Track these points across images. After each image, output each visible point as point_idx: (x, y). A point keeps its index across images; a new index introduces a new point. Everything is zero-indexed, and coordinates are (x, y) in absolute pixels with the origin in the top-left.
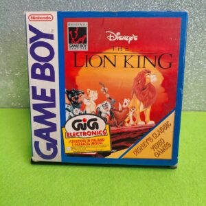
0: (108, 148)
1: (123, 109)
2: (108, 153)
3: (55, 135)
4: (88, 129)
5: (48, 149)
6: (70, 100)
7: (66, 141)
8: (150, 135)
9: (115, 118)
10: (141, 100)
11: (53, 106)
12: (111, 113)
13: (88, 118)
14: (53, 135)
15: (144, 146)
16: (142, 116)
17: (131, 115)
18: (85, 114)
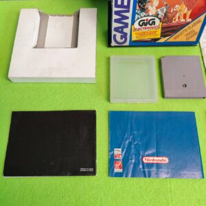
0: (159, 36)
1: (174, 11)
2: (158, 39)
3: (127, 30)
4: (148, 26)
5: (121, 38)
6: (140, 7)
7: (133, 33)
8: (186, 28)
9: (167, 18)
10: (187, 6)
11: (128, 11)
12: (165, 15)
13: (149, 18)
14: (125, 30)
15: (181, 34)
16: (185, 16)
17: (177, 15)
18: (148, 16)
